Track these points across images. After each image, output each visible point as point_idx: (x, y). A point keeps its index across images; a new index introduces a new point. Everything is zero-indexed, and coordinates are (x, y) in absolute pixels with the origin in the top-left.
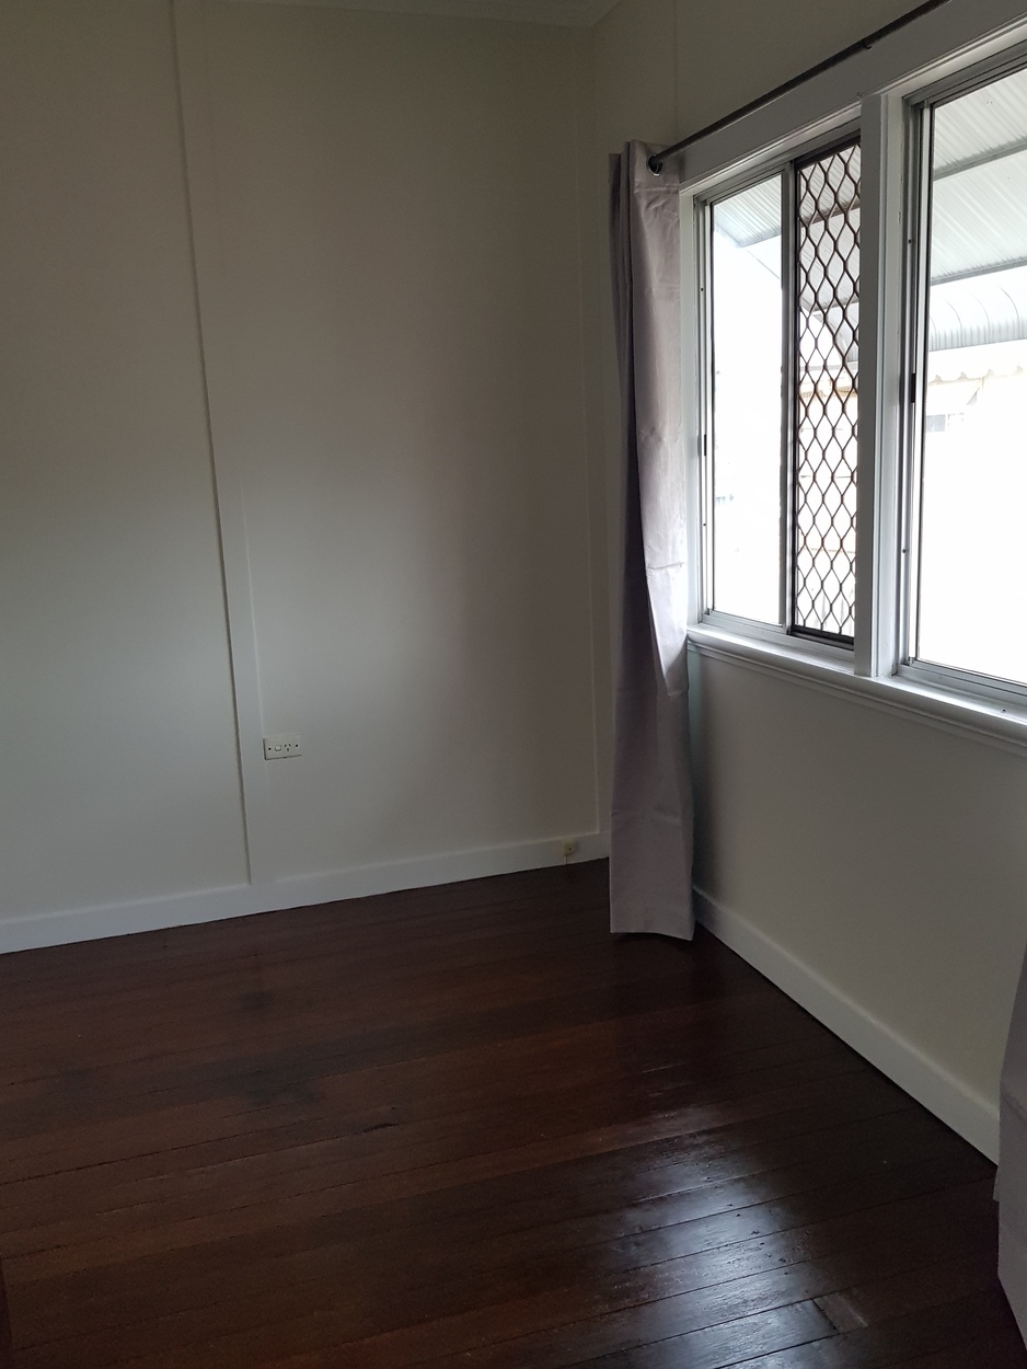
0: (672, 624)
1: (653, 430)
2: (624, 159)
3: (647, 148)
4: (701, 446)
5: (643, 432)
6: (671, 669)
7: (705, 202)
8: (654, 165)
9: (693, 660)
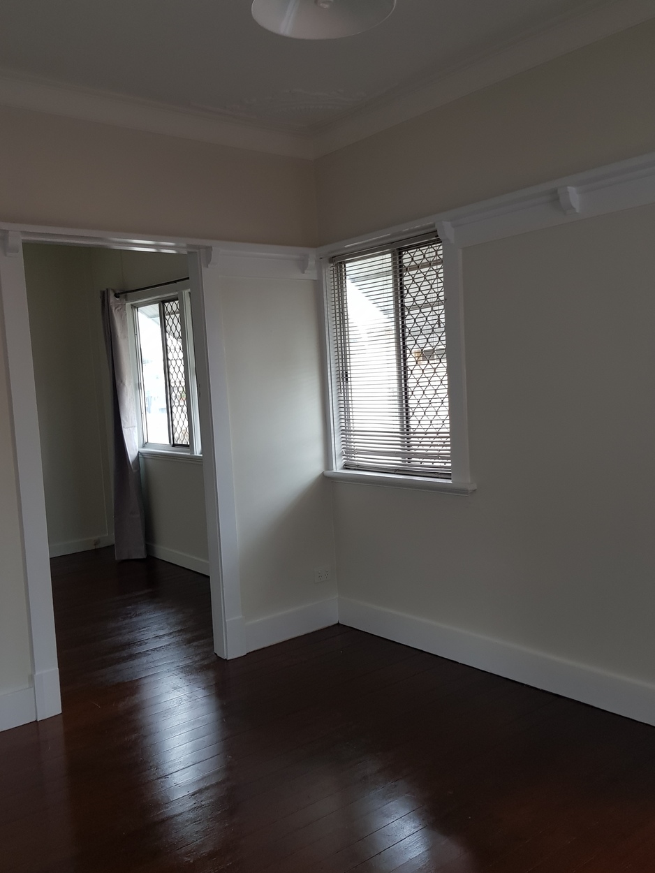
0: (133, 448)
1: (122, 381)
2: (105, 292)
3: (114, 291)
4: (139, 386)
5: (118, 382)
6: (133, 463)
7: (135, 307)
8: (117, 296)
9: (141, 460)
